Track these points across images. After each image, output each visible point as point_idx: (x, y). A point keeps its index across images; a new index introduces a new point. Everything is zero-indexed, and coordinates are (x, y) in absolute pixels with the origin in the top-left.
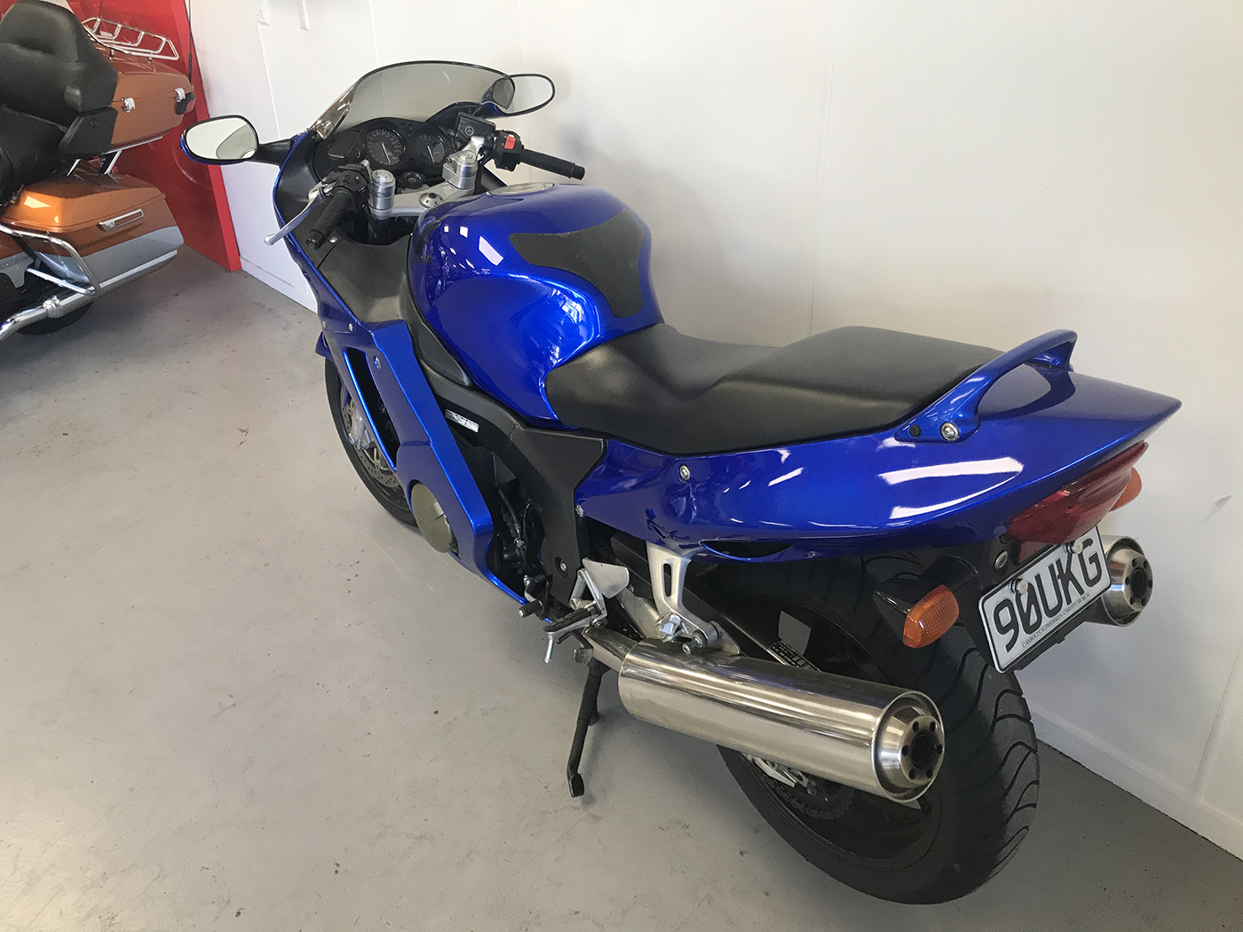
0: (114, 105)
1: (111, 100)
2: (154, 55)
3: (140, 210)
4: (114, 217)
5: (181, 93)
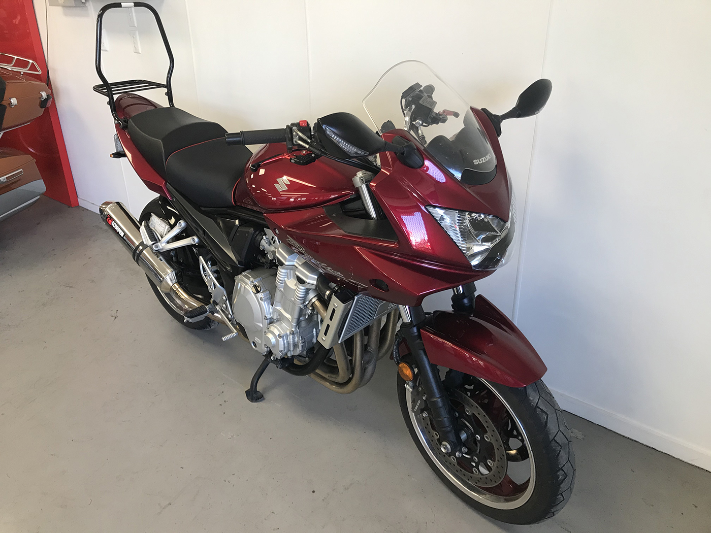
0: (4, 103)
1: (2, 99)
2: (26, 70)
3: (21, 170)
4: (6, 175)
5: (44, 95)
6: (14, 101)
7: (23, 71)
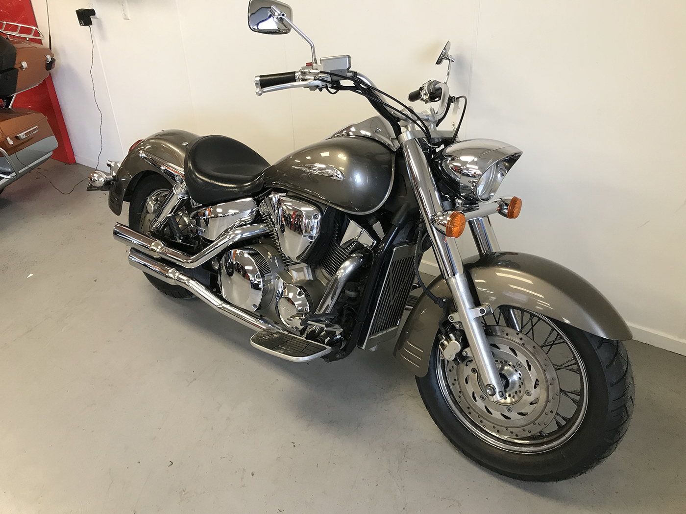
0: (16, 66)
1: (14, 63)
2: (31, 36)
3: (37, 127)
4: (24, 131)
5: (49, 57)
6: (24, 64)
7: (28, 36)
